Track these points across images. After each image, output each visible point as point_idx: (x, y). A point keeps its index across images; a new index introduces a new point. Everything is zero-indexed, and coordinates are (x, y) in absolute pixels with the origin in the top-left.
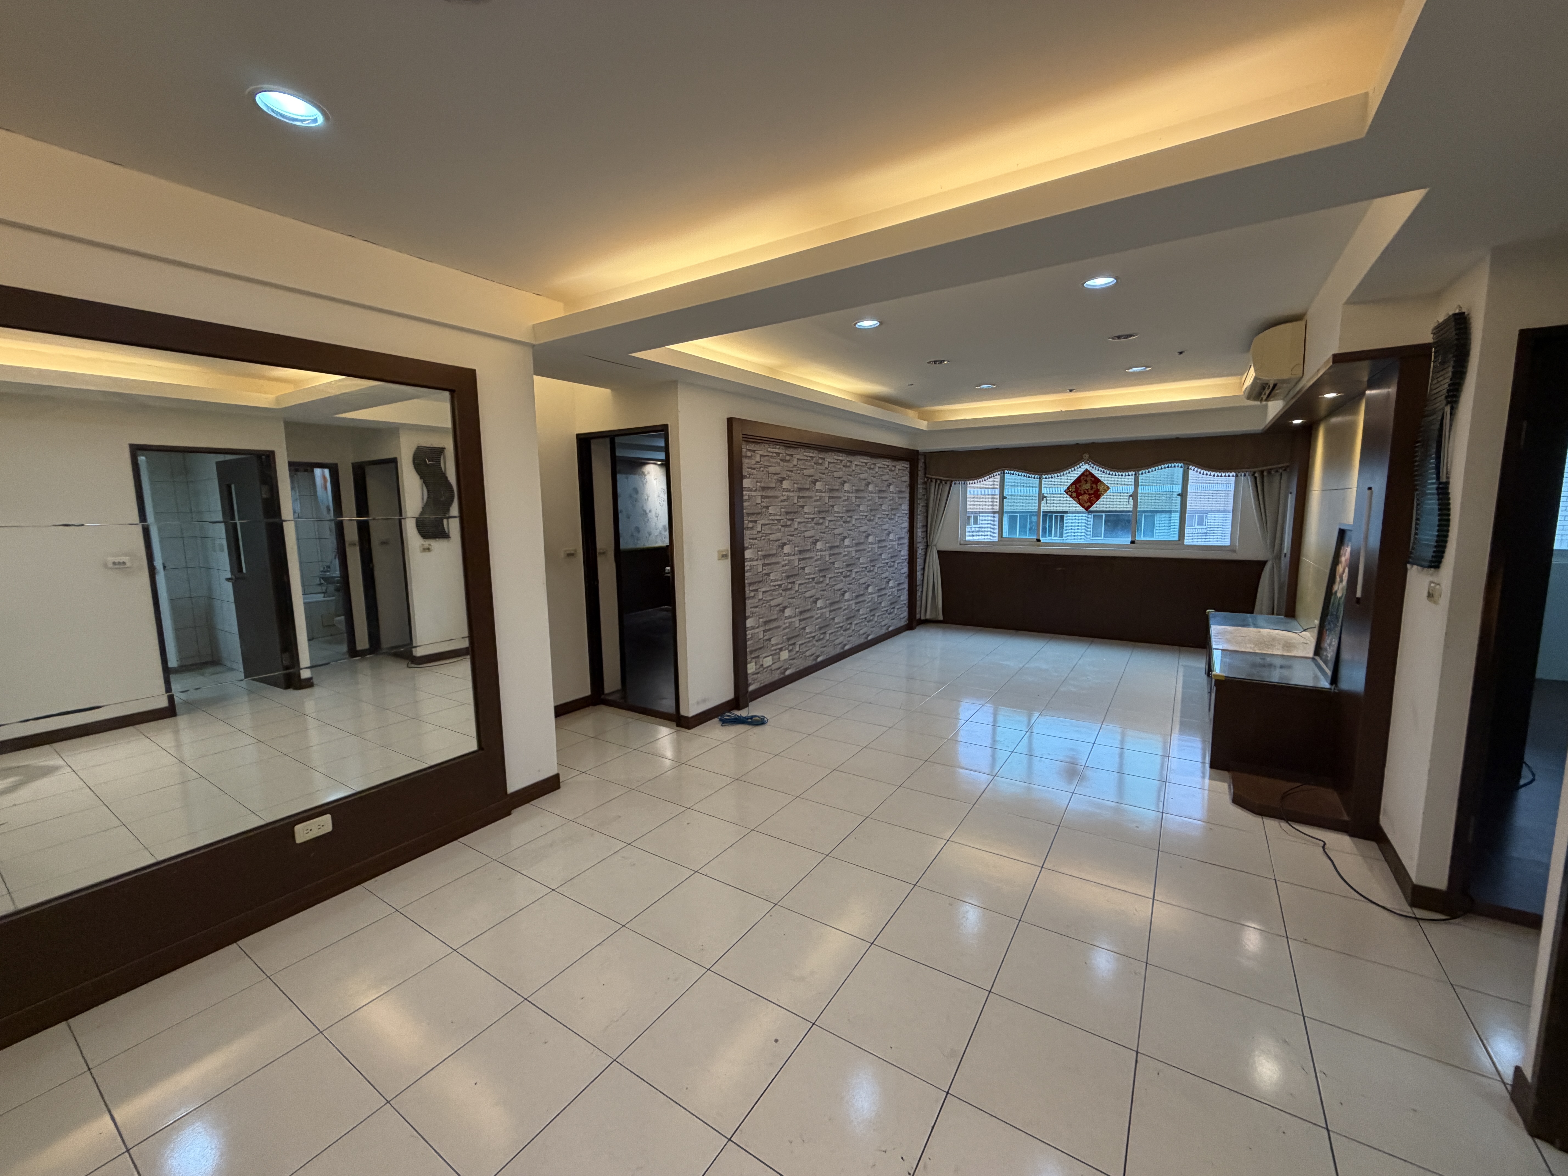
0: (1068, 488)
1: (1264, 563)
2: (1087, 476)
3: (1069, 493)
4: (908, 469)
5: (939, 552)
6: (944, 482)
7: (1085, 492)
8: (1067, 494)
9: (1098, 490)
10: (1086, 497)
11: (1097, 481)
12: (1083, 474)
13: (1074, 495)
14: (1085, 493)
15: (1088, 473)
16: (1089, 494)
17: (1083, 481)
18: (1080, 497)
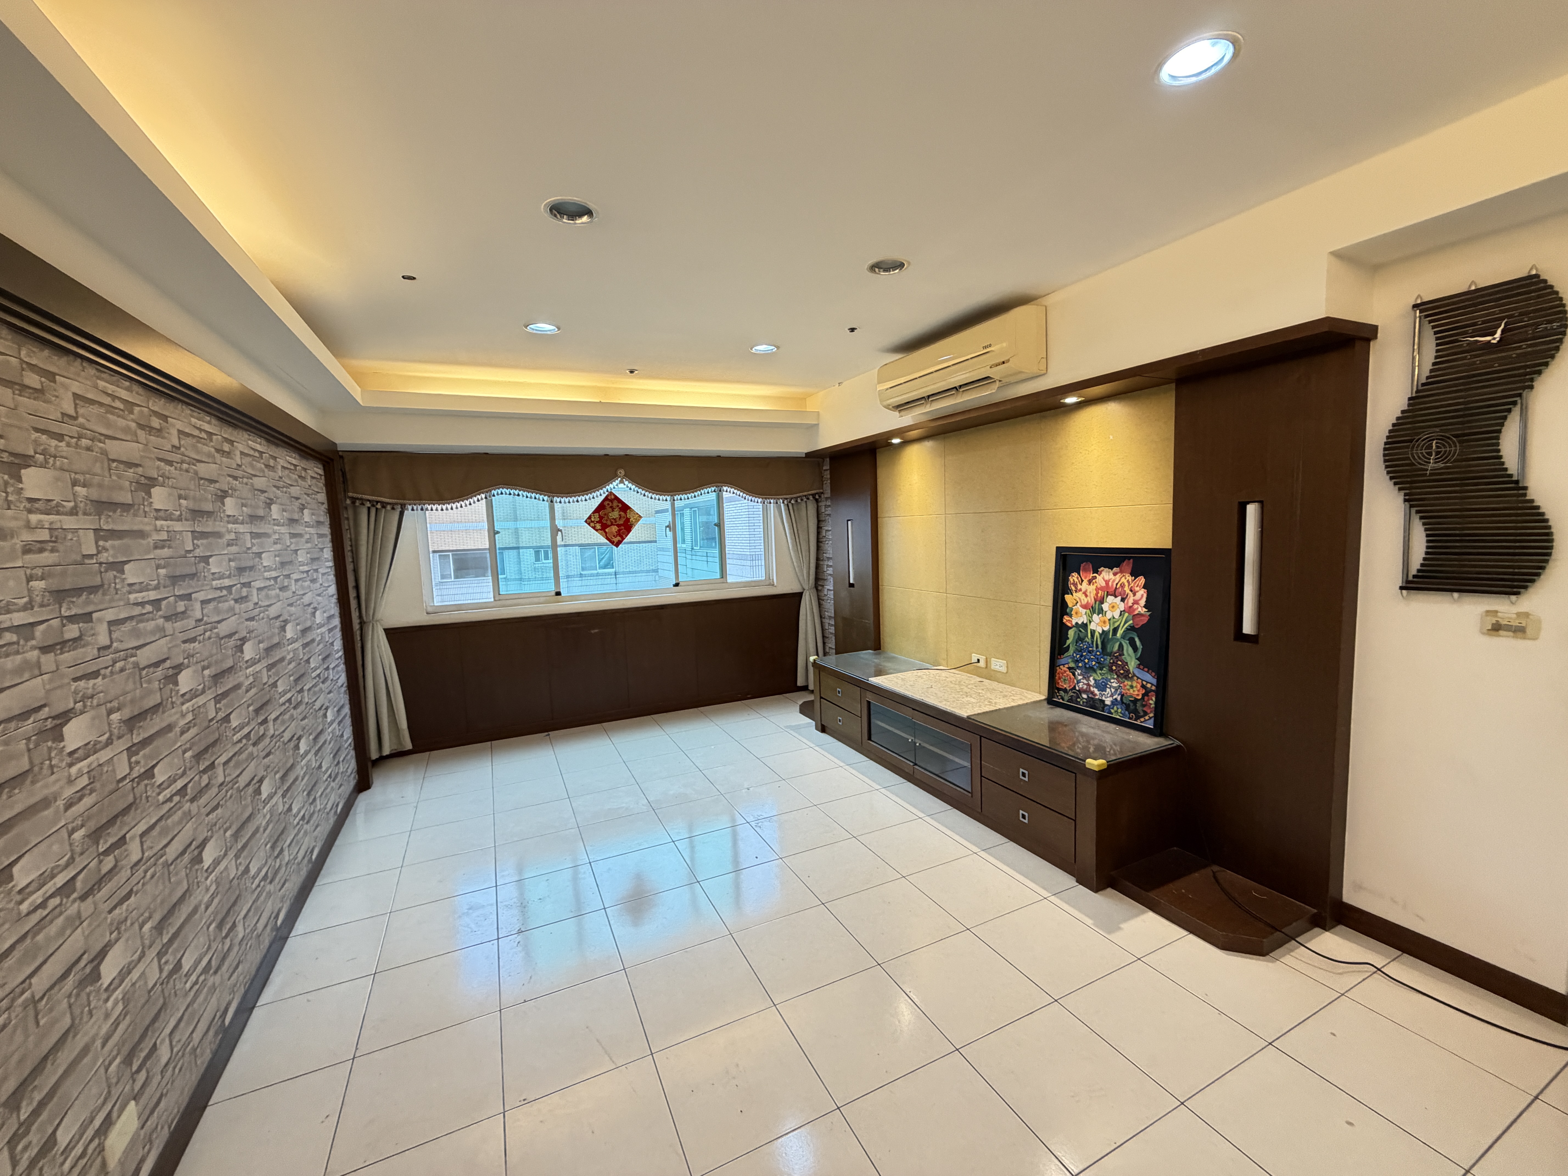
0: (590, 518)
1: (799, 595)
2: (612, 501)
3: (592, 524)
4: (323, 477)
5: (387, 631)
6: (389, 507)
7: (612, 522)
8: (589, 524)
9: (628, 520)
10: (614, 529)
11: (625, 508)
12: (606, 499)
13: (598, 526)
14: (612, 524)
15: (613, 497)
16: (618, 526)
17: (608, 507)
18: (607, 530)
